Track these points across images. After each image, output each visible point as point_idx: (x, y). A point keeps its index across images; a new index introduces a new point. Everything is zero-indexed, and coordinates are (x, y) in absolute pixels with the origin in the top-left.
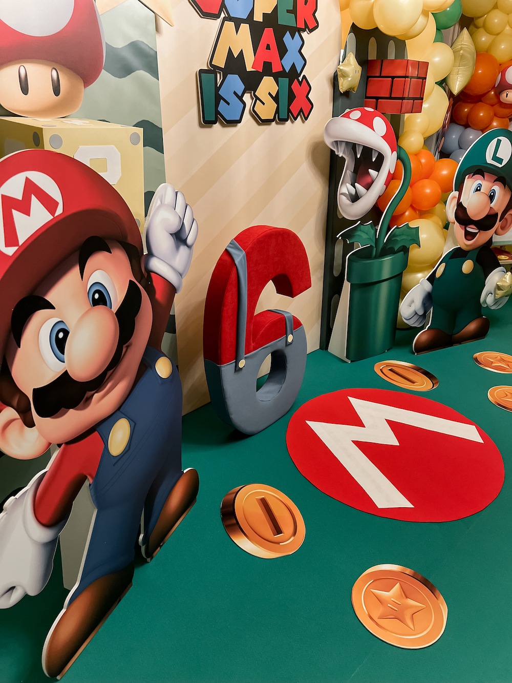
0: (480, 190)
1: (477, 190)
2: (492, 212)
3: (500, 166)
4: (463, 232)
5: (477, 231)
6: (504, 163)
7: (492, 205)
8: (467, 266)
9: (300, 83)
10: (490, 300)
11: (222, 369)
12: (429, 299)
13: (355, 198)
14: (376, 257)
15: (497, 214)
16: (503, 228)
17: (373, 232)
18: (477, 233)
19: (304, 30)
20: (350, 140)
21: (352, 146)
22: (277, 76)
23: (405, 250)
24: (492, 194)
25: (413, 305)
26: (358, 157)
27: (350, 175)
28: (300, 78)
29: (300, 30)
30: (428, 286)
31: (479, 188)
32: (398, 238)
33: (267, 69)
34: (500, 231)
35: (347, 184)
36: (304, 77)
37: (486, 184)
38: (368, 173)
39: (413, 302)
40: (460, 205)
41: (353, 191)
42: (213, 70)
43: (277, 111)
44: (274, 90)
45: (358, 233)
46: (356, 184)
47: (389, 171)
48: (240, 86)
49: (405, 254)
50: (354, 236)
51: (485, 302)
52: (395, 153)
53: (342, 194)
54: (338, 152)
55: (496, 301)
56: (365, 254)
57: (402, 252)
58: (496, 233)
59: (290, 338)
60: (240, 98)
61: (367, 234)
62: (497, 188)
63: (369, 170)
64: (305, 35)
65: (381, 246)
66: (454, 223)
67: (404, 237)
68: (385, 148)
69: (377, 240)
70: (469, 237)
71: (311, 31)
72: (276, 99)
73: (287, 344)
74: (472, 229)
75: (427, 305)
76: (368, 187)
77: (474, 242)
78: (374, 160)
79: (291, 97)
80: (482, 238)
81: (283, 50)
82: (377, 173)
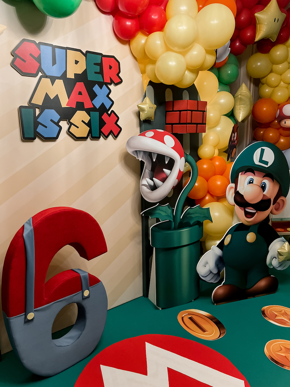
0: (252, 183)
1: (250, 183)
2: (265, 198)
3: (266, 166)
4: (243, 212)
5: (254, 211)
6: (269, 165)
7: (265, 193)
8: (251, 237)
9: (109, 115)
10: (275, 263)
11: (11, 321)
12: (220, 261)
13: (154, 188)
14: (175, 229)
15: (270, 200)
16: (277, 209)
17: (170, 211)
18: (255, 213)
19: (110, 84)
20: (147, 150)
21: (149, 154)
22: (88, 111)
23: (200, 224)
24: (263, 185)
25: (207, 266)
26: (154, 160)
27: (148, 173)
28: (109, 112)
29: (106, 84)
30: (218, 252)
31: (251, 181)
32: (192, 216)
33: (80, 106)
34: (274, 211)
35: (147, 178)
36: (113, 111)
37: (257, 179)
38: (163, 171)
39: (207, 263)
40: (237, 193)
41: (151, 183)
42: (32, 106)
43: (90, 132)
44: (87, 119)
45: (158, 211)
46: (154, 178)
47: (180, 170)
48: (56, 117)
49: (199, 226)
50: (155, 213)
51: (271, 264)
52: (183, 158)
53: (143, 185)
54: (138, 157)
55: (281, 264)
56: (166, 227)
57: (197, 226)
58: (271, 212)
59: (86, 293)
60: (57, 124)
61: (165, 212)
62: (267, 181)
63: (163, 169)
64: (112, 87)
65: (178, 221)
66: (234, 205)
67: (197, 215)
68: (175, 155)
69: (174, 217)
70: (249, 216)
71: (116, 84)
72: (89, 124)
73: (84, 298)
74: (250, 210)
75: (219, 266)
76: (164, 180)
77: (254, 220)
78: (166, 162)
79: (102, 123)
80: (261, 216)
81: (93, 96)
82: (170, 171)
